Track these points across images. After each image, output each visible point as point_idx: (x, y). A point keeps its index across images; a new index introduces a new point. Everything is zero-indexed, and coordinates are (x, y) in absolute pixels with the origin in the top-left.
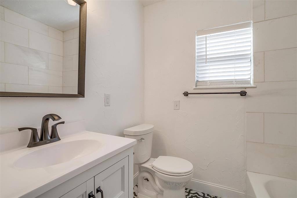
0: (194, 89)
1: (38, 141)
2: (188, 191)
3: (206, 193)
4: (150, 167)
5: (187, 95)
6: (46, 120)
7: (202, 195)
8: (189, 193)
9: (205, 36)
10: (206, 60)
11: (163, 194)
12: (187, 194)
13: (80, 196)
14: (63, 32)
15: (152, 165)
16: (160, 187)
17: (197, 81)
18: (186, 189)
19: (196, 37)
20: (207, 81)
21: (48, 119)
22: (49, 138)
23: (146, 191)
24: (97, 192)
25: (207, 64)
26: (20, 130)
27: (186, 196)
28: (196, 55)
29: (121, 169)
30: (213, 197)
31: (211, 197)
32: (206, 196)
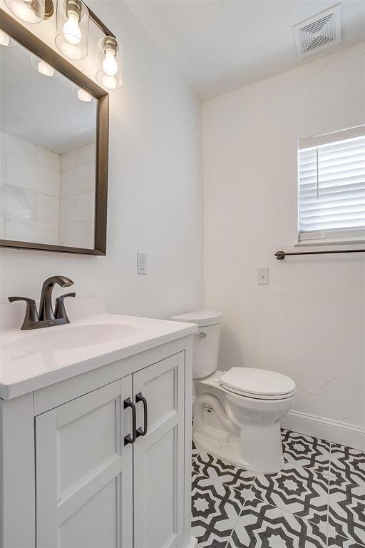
0: (295, 246)
1: (37, 320)
2: (285, 433)
3: (319, 437)
4: (217, 386)
5: (283, 258)
6: (49, 285)
7: (312, 441)
8: (287, 436)
9: (315, 148)
10: (317, 192)
11: (239, 435)
12: (284, 438)
13: (111, 401)
14: (60, 155)
15: (220, 380)
16: (235, 420)
17: (301, 232)
18: (282, 430)
19: (299, 151)
20: (319, 231)
21: (51, 285)
22: (53, 318)
23: (208, 429)
24: (137, 401)
25: (320, 200)
26: (11, 299)
27: (283, 441)
28: (299, 184)
29: (172, 372)
30: (333, 446)
31: (329, 445)
32: (319, 442)
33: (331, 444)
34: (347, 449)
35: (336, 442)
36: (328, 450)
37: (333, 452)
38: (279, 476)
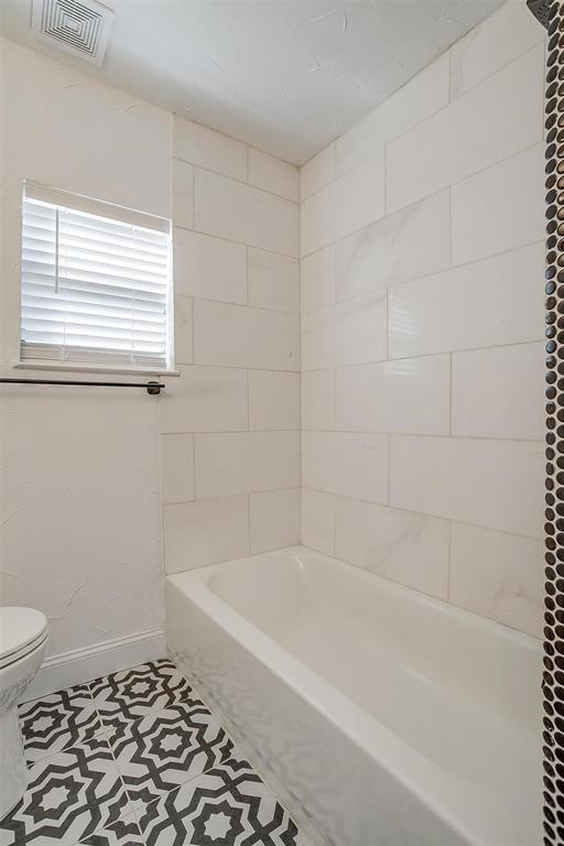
0: (15, 367)
9: (53, 207)
10: (57, 282)
17: (24, 343)
19: (25, 199)
20: (58, 346)
25: (59, 296)
28: (24, 256)
30: (92, 686)
31: (85, 688)
32: (71, 693)
33: (88, 685)
34: (111, 678)
35: (92, 679)
36: (88, 696)
37: (95, 695)
38: (28, 801)
